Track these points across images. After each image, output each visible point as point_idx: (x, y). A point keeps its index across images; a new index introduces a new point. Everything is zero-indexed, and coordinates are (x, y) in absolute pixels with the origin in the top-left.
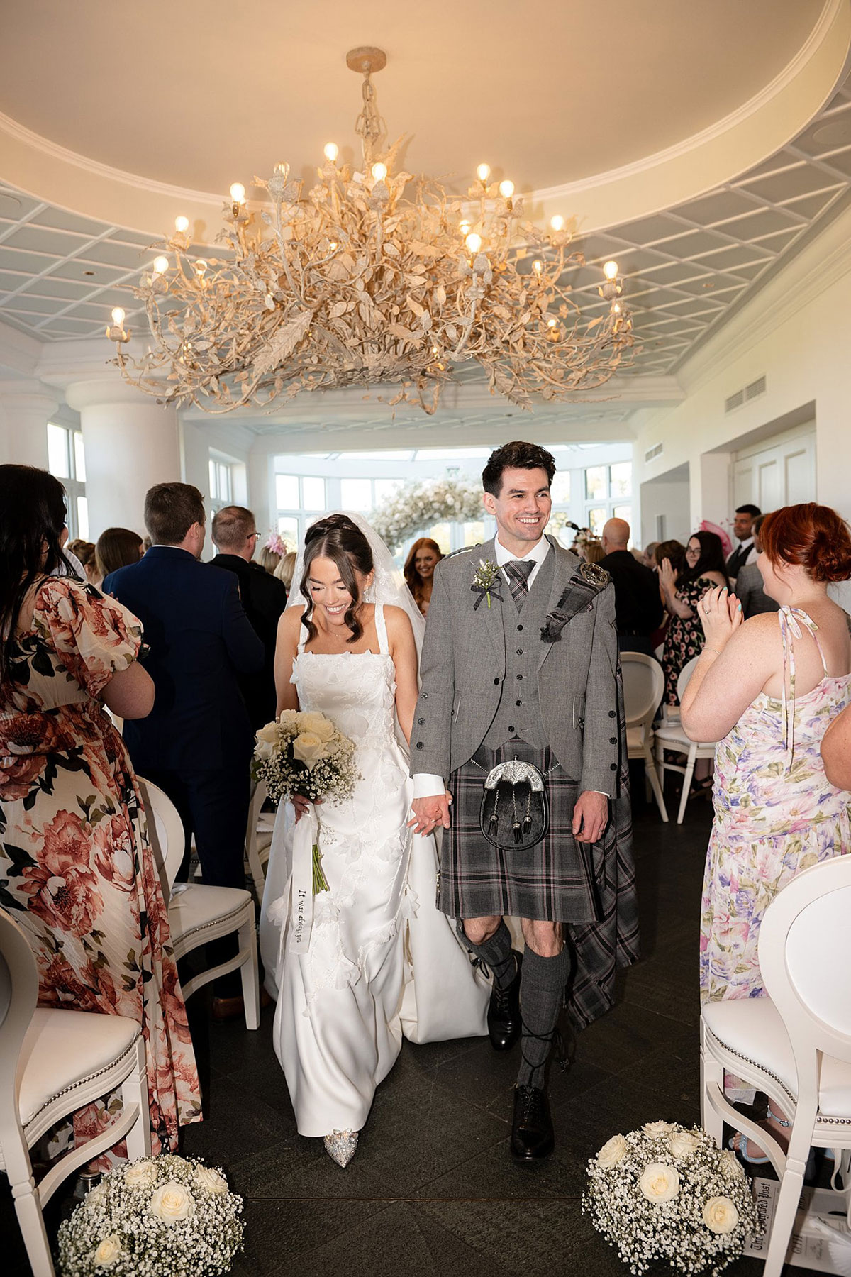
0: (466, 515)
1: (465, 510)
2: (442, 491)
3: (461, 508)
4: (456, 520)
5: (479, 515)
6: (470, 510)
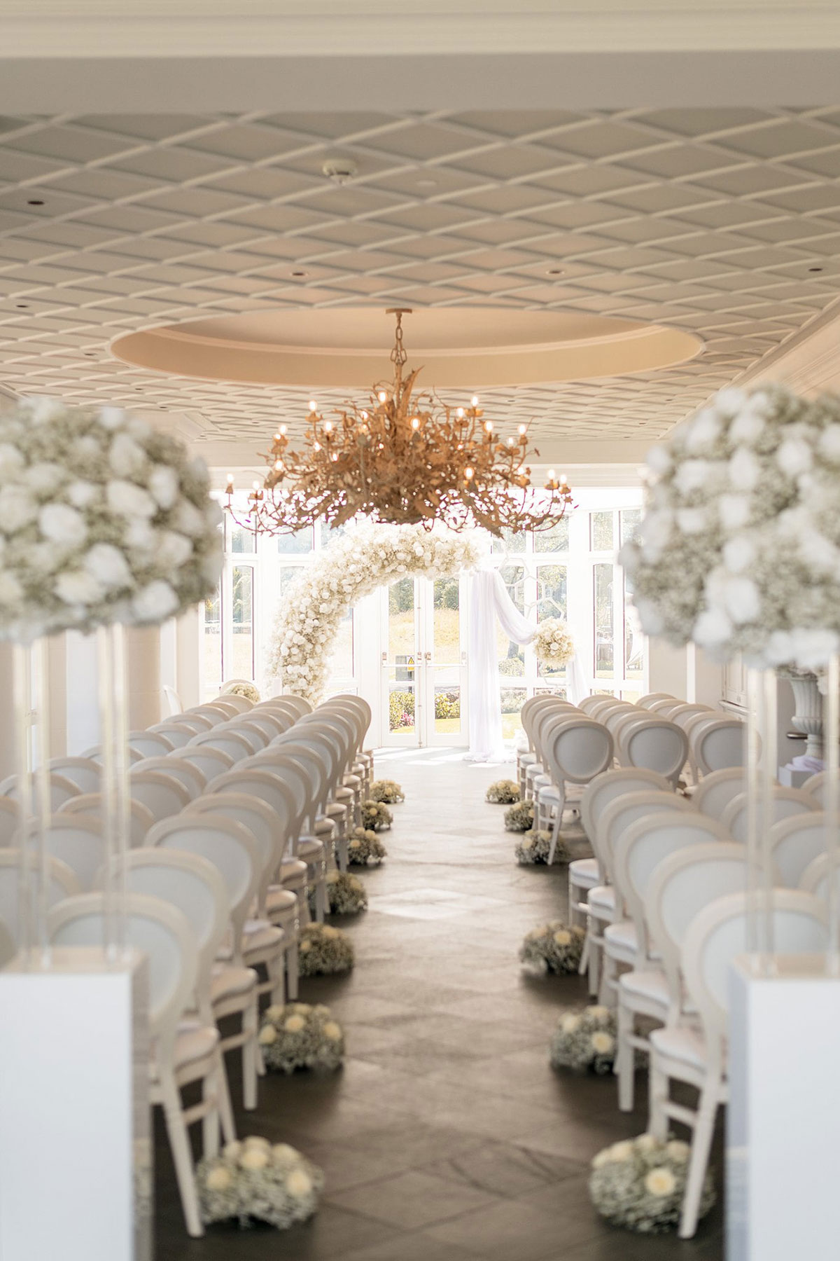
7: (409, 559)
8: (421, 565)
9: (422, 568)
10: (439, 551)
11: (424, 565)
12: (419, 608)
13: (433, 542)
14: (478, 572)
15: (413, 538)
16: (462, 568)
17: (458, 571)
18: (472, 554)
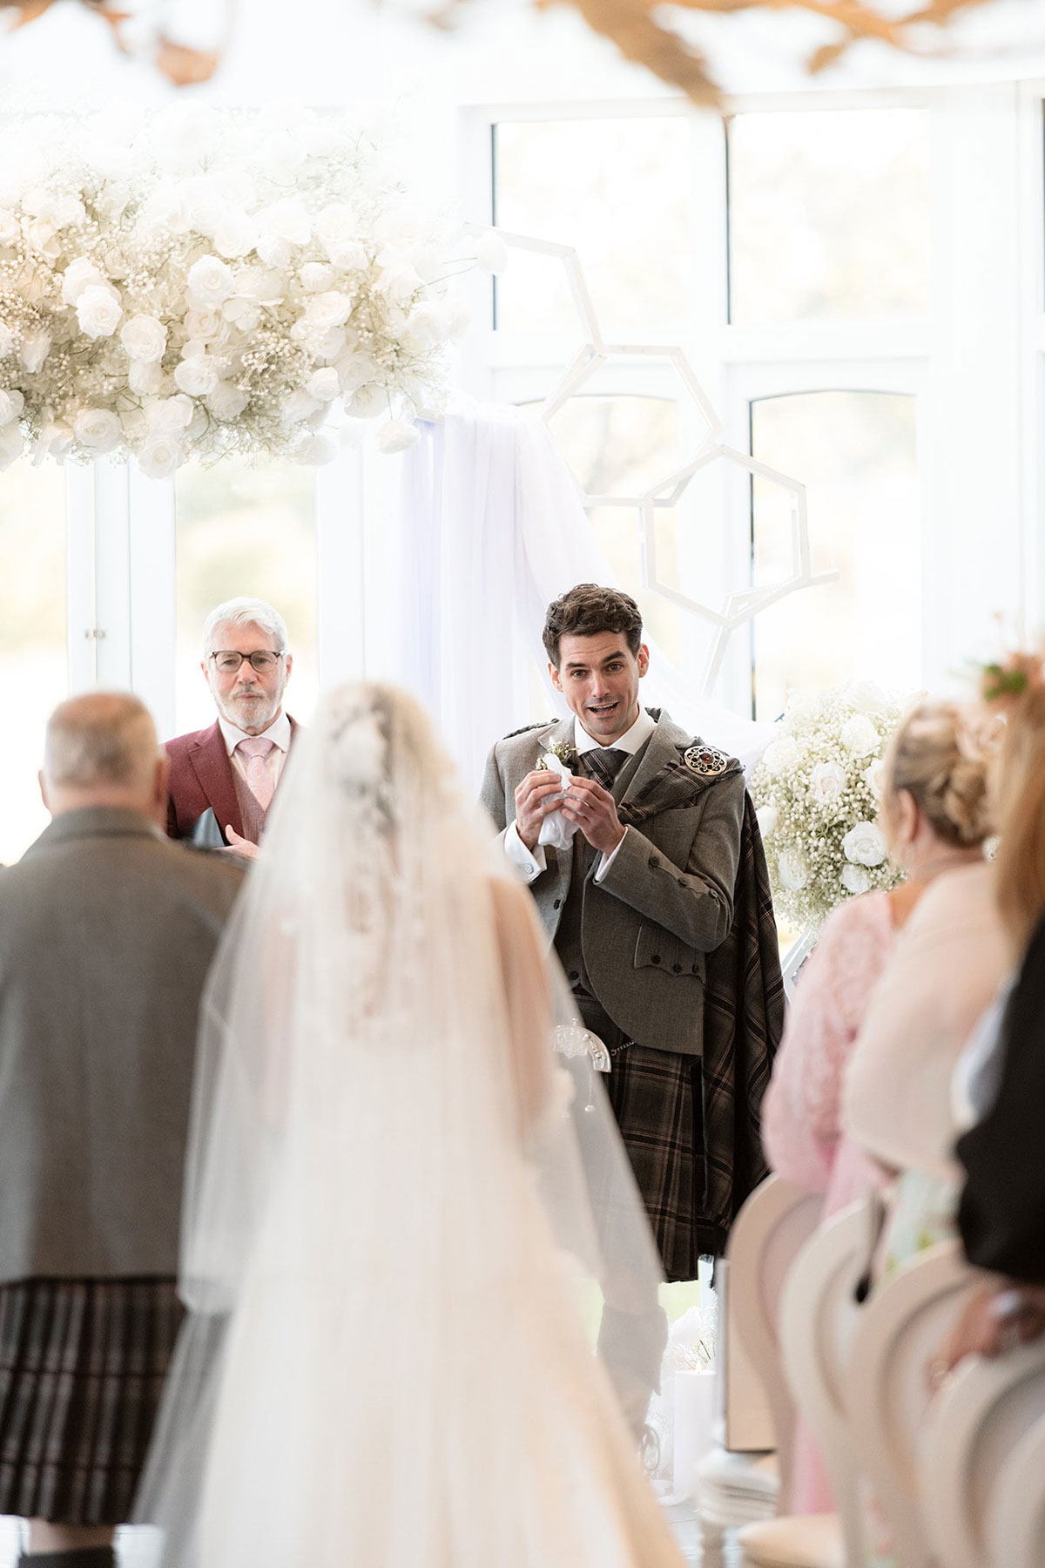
0: (202, 406)
1: (198, 372)
2: (37, 237)
3: (170, 361)
4: (134, 444)
5: (291, 408)
6: (230, 379)
7: (36, 351)
8: (108, 387)
9: (113, 407)
10: (212, 307)
11: (124, 390)
12: (99, 634)
13: (176, 259)
14: (429, 425)
15: (63, 233)
16: (338, 406)
17: (315, 418)
18: (396, 326)
